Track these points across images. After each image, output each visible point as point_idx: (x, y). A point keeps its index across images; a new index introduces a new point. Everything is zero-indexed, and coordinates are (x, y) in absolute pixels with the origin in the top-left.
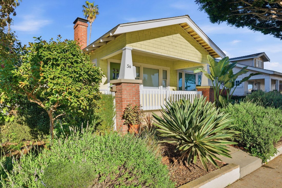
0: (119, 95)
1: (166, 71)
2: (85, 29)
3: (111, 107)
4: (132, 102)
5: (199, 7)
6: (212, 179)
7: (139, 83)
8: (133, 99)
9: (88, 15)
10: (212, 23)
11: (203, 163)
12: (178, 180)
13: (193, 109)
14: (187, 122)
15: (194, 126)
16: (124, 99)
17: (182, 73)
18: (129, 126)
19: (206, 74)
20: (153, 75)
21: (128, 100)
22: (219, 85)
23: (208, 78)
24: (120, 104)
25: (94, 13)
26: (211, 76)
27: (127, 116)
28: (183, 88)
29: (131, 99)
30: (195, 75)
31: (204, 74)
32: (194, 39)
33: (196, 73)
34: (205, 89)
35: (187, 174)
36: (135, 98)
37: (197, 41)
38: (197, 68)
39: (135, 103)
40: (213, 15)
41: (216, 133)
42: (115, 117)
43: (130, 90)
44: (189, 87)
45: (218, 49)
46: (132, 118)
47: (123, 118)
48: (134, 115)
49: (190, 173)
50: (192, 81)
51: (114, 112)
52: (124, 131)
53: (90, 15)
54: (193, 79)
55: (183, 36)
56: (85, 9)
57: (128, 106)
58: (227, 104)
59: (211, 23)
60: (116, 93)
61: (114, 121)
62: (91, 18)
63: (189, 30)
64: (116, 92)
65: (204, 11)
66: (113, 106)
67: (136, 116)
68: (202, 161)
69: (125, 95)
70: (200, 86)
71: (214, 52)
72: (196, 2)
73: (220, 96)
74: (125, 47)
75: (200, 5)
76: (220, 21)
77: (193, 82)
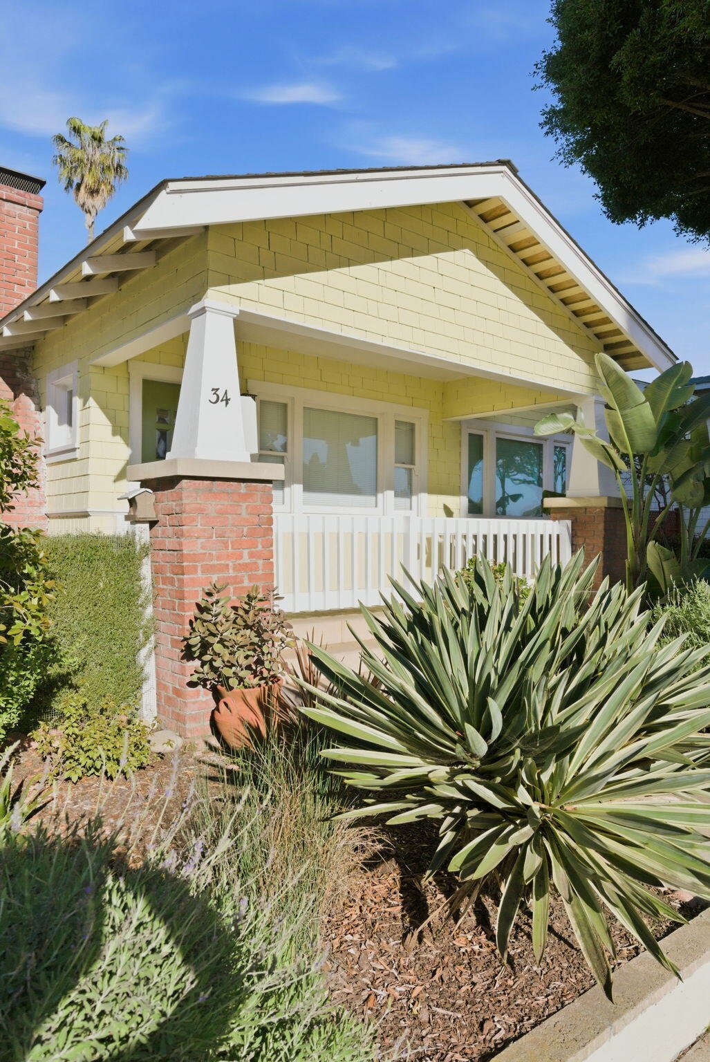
0: (167, 540)
1: (412, 428)
2: (28, 223)
3: (129, 598)
4: (231, 573)
5: (557, 147)
6: (627, 1016)
7: (269, 482)
8: (241, 557)
9: (76, 180)
10: (613, 222)
11: (583, 935)
12: (445, 1037)
13: (532, 624)
14: (495, 707)
15: (536, 726)
16: (194, 557)
17: (481, 437)
18: (217, 696)
19: (589, 443)
20: (356, 443)
21: (215, 562)
22: (646, 494)
23: (599, 463)
24: (172, 582)
25: (107, 172)
26: (613, 452)
27: (205, 646)
28: (487, 506)
29: (228, 557)
30: (540, 447)
31: (581, 439)
32: (535, 278)
33: (544, 438)
34: (586, 508)
35: (493, 990)
36: (251, 555)
37: (552, 289)
38: (552, 414)
39: (250, 578)
40: (617, 183)
41: (654, 761)
42: (149, 646)
43: (222, 513)
44: (515, 498)
45: (645, 326)
46: (232, 653)
47: (188, 654)
48: (239, 639)
49: (510, 982)
50: (528, 474)
51: (144, 623)
52: (195, 718)
53: (86, 179)
54: (532, 465)
55: (487, 263)
56: (65, 153)
57: (210, 594)
58: (690, 584)
59: (610, 221)
60: (155, 528)
61: (142, 669)
62: (93, 192)
63: (514, 235)
64: (153, 524)
65: (578, 166)
66: (137, 595)
67: (252, 644)
68: (579, 924)
69: (200, 541)
70: (563, 495)
71: (628, 343)
72: (546, 128)
73: (651, 543)
74: (200, 299)
75: (564, 140)
76: (646, 213)
77: (531, 479)
